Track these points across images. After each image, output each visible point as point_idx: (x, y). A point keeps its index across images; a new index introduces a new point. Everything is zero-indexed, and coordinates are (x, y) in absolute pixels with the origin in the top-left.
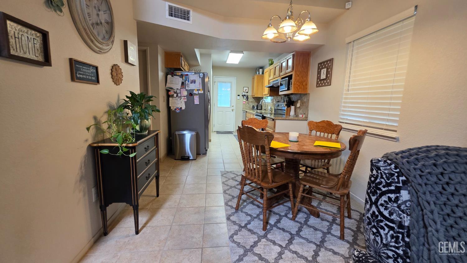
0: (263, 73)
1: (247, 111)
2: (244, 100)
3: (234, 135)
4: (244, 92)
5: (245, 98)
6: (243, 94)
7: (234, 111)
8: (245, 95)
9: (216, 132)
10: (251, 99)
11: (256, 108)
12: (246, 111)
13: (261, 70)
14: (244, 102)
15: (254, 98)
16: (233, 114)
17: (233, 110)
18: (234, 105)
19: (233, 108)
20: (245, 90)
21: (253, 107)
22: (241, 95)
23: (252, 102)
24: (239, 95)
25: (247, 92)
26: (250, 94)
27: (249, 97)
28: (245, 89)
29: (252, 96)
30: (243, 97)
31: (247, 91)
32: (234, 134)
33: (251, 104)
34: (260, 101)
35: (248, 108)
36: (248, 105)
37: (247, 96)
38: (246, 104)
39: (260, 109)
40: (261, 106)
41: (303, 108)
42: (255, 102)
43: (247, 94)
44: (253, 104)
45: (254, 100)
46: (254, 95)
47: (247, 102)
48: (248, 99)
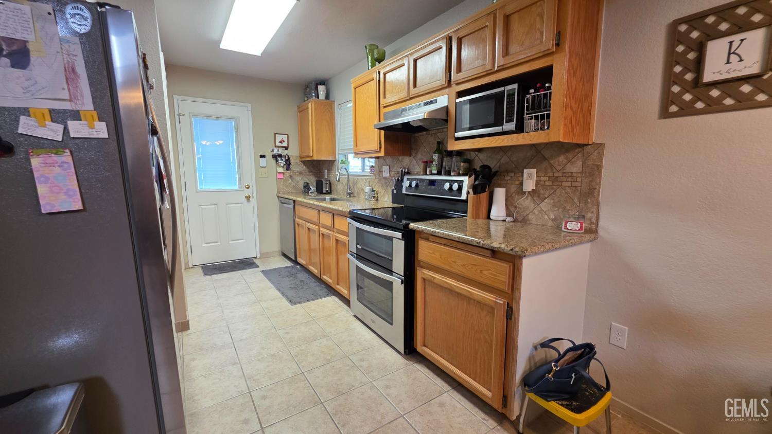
0: (327, 96)
1: (294, 198)
2: (280, 170)
3: (263, 271)
4: (276, 146)
5: (282, 163)
6: (276, 152)
7: (254, 201)
8: (280, 156)
9: (200, 270)
10: (296, 166)
11: (313, 189)
12: (294, 201)
13: (321, 88)
14: (280, 173)
15: (304, 162)
16: (252, 207)
17: (248, 198)
18: (253, 183)
19: (247, 192)
20: (281, 142)
21: (305, 187)
22: (269, 156)
23: (301, 173)
24: (263, 156)
25: (286, 148)
26: (293, 152)
27: (292, 160)
28: (279, 138)
29: (301, 157)
30: (277, 161)
31: (285, 144)
32: (262, 268)
33: (298, 178)
34: (326, 171)
35: (293, 191)
36: (290, 181)
37: (287, 158)
38: (286, 180)
39: (327, 191)
40: (330, 183)
41: (560, 195)
42: (311, 173)
43: (286, 151)
44: (306, 179)
45: (305, 167)
46: (311, 154)
47: (288, 173)
48: (291, 166)
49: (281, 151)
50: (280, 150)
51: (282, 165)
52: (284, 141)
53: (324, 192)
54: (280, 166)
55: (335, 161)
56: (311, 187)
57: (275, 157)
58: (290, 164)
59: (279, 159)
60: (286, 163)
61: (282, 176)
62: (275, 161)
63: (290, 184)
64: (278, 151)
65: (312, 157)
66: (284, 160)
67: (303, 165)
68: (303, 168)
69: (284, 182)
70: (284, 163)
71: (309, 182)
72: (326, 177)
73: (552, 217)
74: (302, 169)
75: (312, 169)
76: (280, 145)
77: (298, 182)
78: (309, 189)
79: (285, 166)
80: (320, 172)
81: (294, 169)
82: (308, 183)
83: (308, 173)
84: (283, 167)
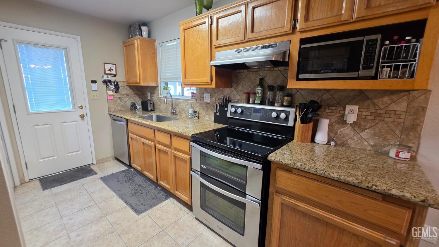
0: (149, 36)
1: (127, 118)
2: (110, 93)
3: (104, 179)
4: (105, 74)
5: (113, 87)
6: (106, 78)
7: (88, 119)
8: (110, 81)
9: (38, 183)
10: (124, 90)
11: (139, 107)
12: (127, 120)
13: (144, 29)
14: (110, 95)
15: (130, 87)
16: (87, 125)
17: (82, 117)
18: (86, 103)
19: (81, 112)
20: (109, 70)
21: (132, 106)
22: (100, 81)
23: (128, 95)
24: (94, 82)
25: (115, 75)
26: (121, 79)
27: (120, 85)
28: (108, 67)
29: (128, 83)
30: (107, 85)
31: (113, 72)
32: (100, 174)
33: (126, 99)
34: (149, 94)
35: (123, 109)
36: (119, 101)
37: (116, 83)
38: (116, 101)
39: (151, 109)
40: (154, 103)
41: (382, 127)
42: (136, 95)
43: (114, 78)
44: (132, 100)
45: (131, 90)
46: (138, 81)
47: (117, 95)
48: (119, 90)
49: (110, 78)
50: (109, 76)
51: (112, 89)
52: (112, 70)
53: (149, 110)
54: (110, 90)
55: (157, 86)
56: (137, 105)
57: (105, 82)
58: (119, 88)
59: (109, 84)
60: (115, 88)
61: (112, 98)
62: (105, 86)
63: (119, 103)
64: (108, 77)
65: (139, 83)
66: (113, 84)
67: (129, 89)
68: (129, 91)
69: (114, 102)
70: (114, 87)
71: (135, 102)
72: (149, 98)
73: (372, 143)
74: (128, 92)
75: (137, 92)
76: (109, 72)
77: (126, 102)
78: (136, 107)
79: (115, 90)
80: (143, 94)
81: (122, 92)
82: (134, 103)
83: (134, 95)
84: (113, 91)
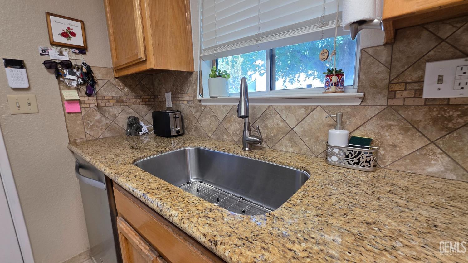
2: (73, 95)
4: (53, 44)
5: (74, 79)
6: (54, 55)
8: (68, 65)
10: (109, 88)
11: (146, 127)
14: (70, 101)
15: (124, 80)
20: (64, 35)
21: (130, 125)
23: (119, 101)
24: (15, 64)
25: (82, 50)
26: (99, 60)
27: (98, 76)
28: (59, 25)
30: (59, 75)
31: (78, 41)
33: (116, 110)
34: (168, 96)
35: (108, 134)
36: (98, 116)
37: (84, 70)
38: (89, 115)
39: (178, 132)
40: (182, 116)
42: (138, 100)
43: (81, 57)
44: (131, 111)
45: (126, 90)
46: (142, 55)
47: (91, 101)
48: (97, 88)
49: (67, 56)
50: (66, 52)
51: (74, 84)
52: (74, 34)
53: (173, 133)
54: (69, 88)
56: (142, 124)
57: (51, 65)
58: (94, 83)
59: (66, 71)
60: (85, 82)
61: (76, 108)
62: (54, 76)
63: (99, 121)
64: (61, 54)
65: (145, 61)
66: (78, 73)
67: (122, 86)
68: (121, 91)
69: (83, 119)
70: (80, 80)
71: (136, 116)
72: (169, 104)
74: (120, 93)
75: (142, 93)
76: (64, 40)
77: (115, 117)
78: (139, 129)
79: (84, 89)
80: (156, 97)
81: (105, 94)
82: (136, 119)
83: (134, 100)
84: (78, 89)
